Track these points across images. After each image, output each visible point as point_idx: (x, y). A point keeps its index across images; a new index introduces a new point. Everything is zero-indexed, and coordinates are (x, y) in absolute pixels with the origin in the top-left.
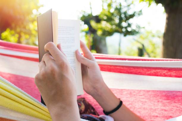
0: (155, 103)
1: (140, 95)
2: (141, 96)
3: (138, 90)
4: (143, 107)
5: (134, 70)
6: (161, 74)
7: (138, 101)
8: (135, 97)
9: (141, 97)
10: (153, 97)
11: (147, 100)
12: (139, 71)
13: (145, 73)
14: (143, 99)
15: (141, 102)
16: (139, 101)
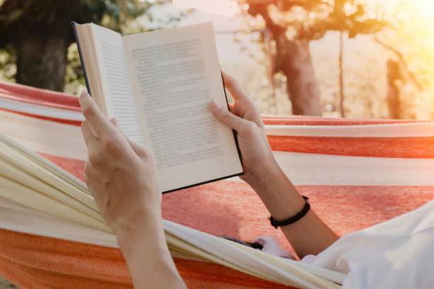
0: (369, 213)
1: (337, 197)
2: (340, 198)
3: (332, 187)
4: (346, 220)
5: (320, 146)
6: (374, 152)
7: (334, 210)
8: (329, 202)
9: (340, 200)
10: (364, 200)
11: (352, 208)
12: (330, 146)
13: (343, 151)
14: (344, 204)
15: (341, 210)
16: (337, 209)
